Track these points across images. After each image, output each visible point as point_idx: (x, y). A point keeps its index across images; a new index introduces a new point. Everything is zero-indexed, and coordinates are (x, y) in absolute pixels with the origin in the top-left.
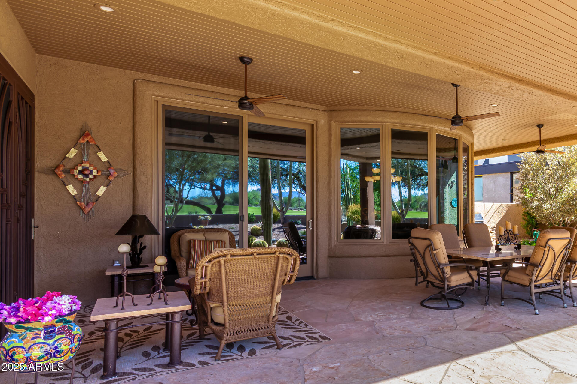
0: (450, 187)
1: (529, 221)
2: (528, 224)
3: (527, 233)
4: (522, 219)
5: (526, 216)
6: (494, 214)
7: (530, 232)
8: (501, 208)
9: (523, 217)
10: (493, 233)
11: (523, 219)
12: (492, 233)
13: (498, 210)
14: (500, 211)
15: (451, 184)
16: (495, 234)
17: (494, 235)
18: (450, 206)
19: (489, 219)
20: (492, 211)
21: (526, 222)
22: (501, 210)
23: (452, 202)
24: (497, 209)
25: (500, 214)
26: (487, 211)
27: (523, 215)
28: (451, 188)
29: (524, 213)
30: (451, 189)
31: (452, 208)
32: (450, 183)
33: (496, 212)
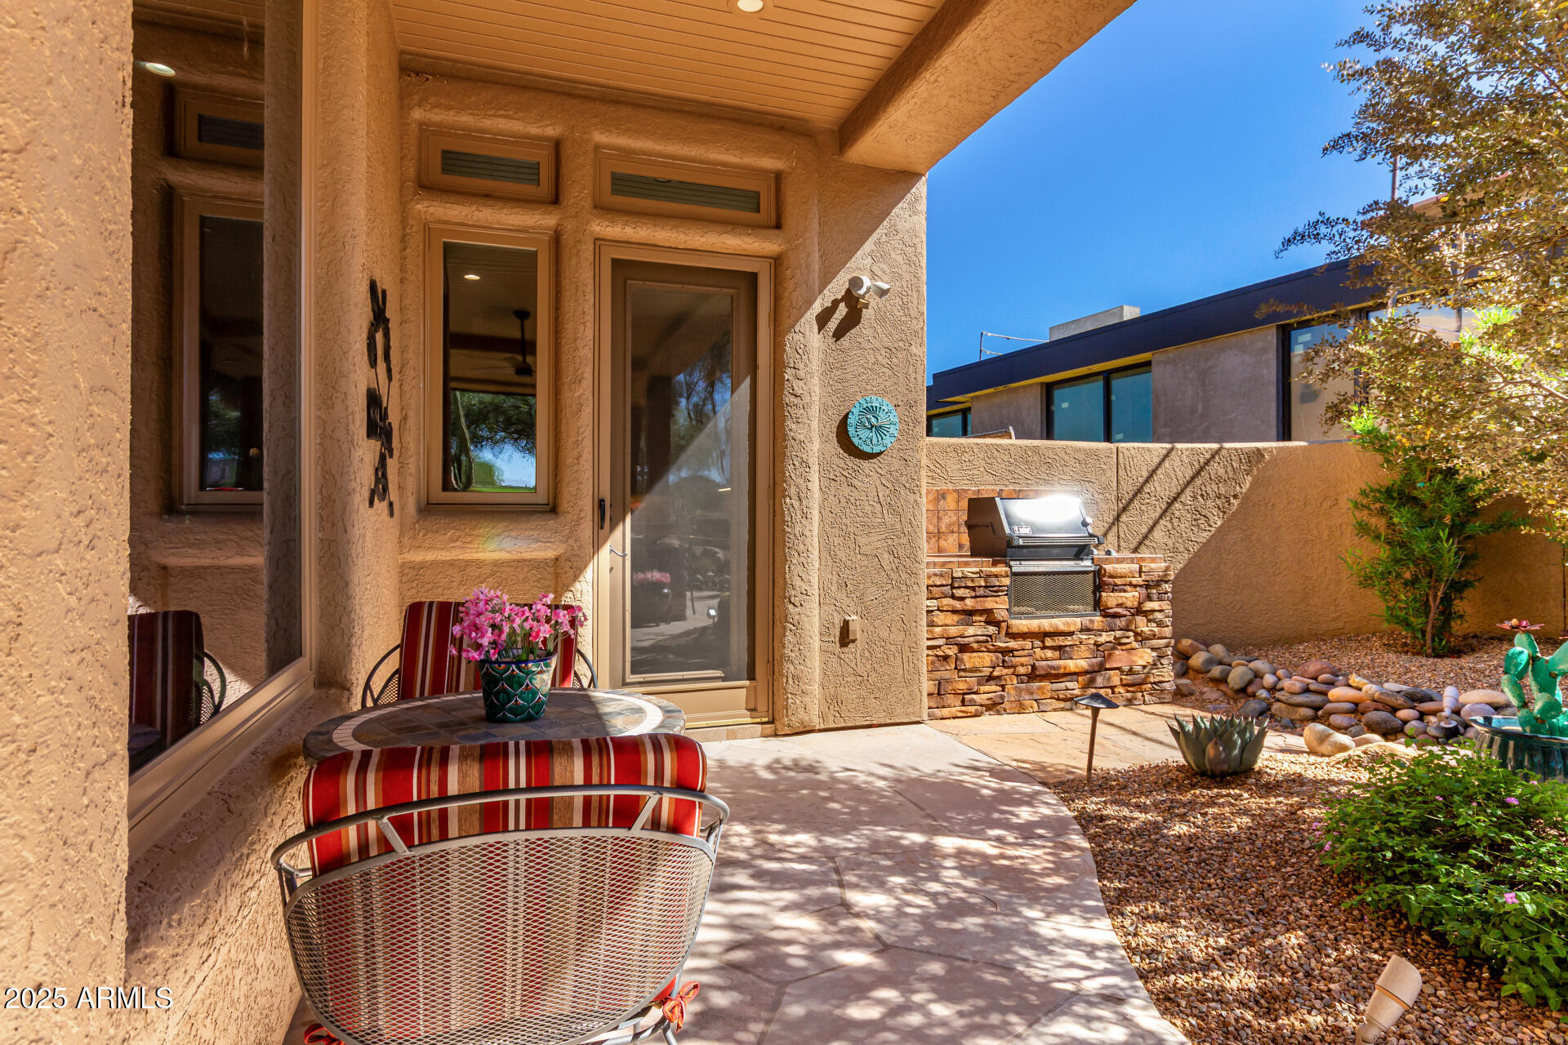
0: (833, 325)
1: (1402, 545)
2: (1397, 561)
3: (1393, 618)
4: (1349, 531)
5: (1382, 512)
6: (1177, 505)
7: (1417, 615)
8: (1216, 468)
9: (1364, 515)
10: (1159, 616)
11: (1363, 529)
12: (1146, 613)
13: (1198, 482)
14: (1212, 488)
15: (842, 310)
16: (1168, 621)
17: (1160, 624)
18: (834, 446)
19: (1144, 530)
20: (1162, 487)
21: (1384, 553)
22: (1219, 480)
23: (852, 420)
24: (1189, 473)
25: (1210, 503)
26: (1128, 489)
27: (1356, 505)
28: (839, 334)
29: (1364, 493)
30: (845, 341)
31: (852, 462)
32: (836, 303)
33: (1188, 492)
